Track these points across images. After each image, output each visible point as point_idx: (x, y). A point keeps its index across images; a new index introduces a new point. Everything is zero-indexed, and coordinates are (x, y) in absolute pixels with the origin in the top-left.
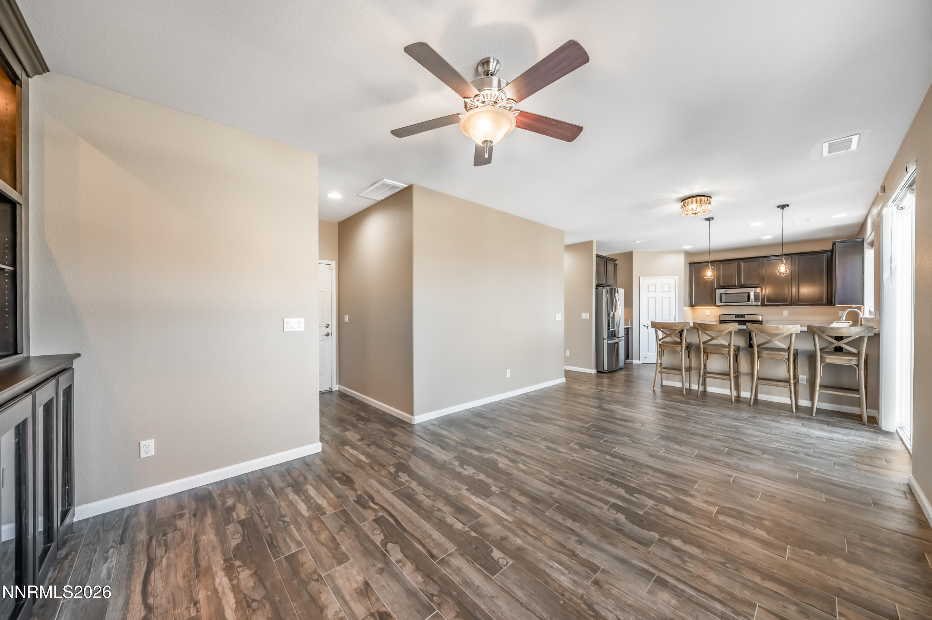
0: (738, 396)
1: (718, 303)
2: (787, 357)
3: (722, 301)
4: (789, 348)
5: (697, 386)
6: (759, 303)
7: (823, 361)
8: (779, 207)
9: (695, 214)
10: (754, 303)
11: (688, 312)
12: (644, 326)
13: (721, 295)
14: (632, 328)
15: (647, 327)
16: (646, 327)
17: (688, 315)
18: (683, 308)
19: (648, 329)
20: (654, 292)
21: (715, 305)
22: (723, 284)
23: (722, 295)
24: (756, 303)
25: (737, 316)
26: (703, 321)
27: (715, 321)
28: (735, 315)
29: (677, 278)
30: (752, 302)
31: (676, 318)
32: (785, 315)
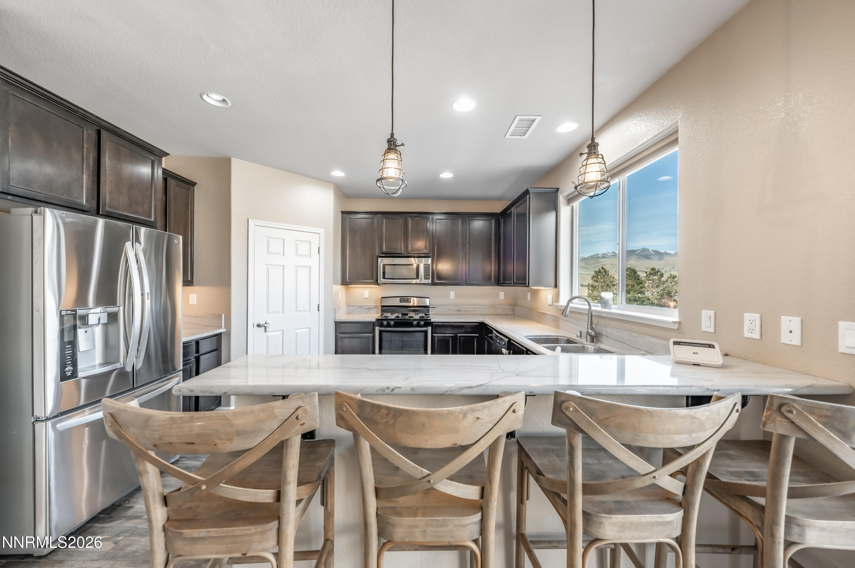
1: (381, 280)
3: (386, 277)
6: (430, 281)
10: (424, 281)
11: (340, 293)
12: (259, 326)
13: (384, 266)
14: (228, 334)
15: (265, 327)
16: (263, 328)
17: (340, 298)
18: (332, 287)
19: (266, 331)
20: (279, 254)
21: (377, 283)
22: (386, 250)
23: (386, 266)
24: (426, 281)
25: (403, 299)
26: (361, 307)
27: (376, 307)
28: (399, 298)
29: (322, 231)
30: (421, 280)
31: (320, 306)
32: (451, 298)
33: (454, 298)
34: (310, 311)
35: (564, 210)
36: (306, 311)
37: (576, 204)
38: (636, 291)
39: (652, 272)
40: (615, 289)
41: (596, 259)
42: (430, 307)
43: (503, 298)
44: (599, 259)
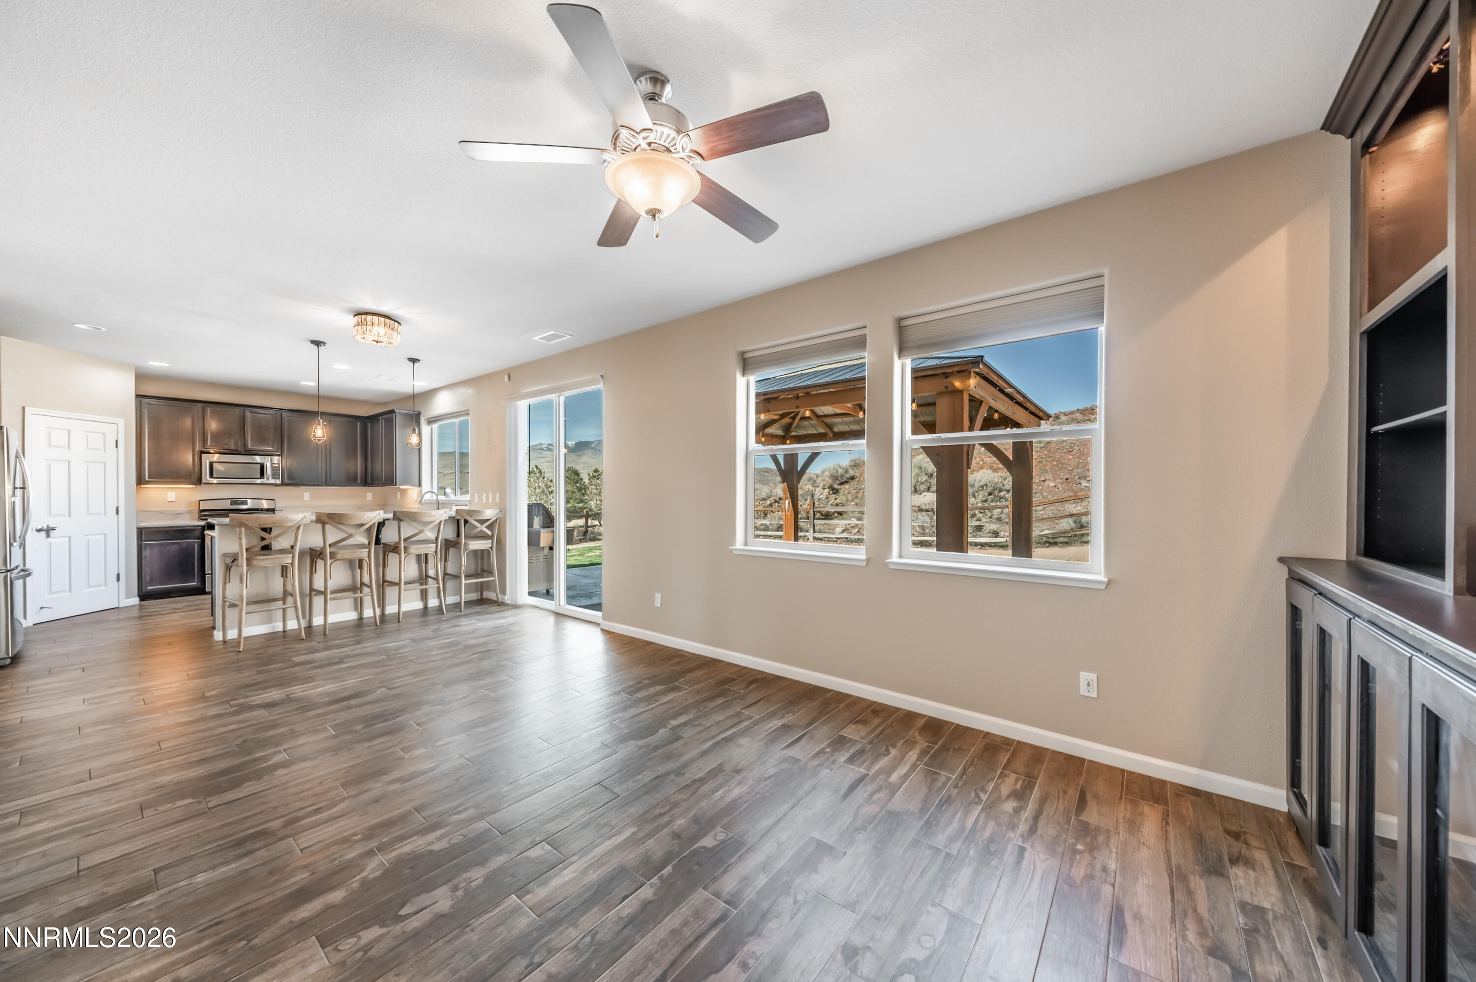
0: (383, 615)
1: (206, 479)
2: (434, 550)
3: (214, 476)
4: (437, 538)
5: (295, 622)
6: (278, 481)
7: (467, 548)
8: (410, 359)
9: (377, 342)
10: (272, 481)
11: (136, 494)
12: (39, 530)
13: (213, 463)
15: (48, 532)
16: (44, 533)
19: (48, 537)
20: (61, 446)
21: (198, 482)
23: (216, 464)
24: (274, 481)
25: (234, 502)
26: (162, 512)
27: (189, 512)
28: (230, 500)
29: (121, 423)
30: (268, 479)
31: (119, 509)
32: (305, 499)
33: (308, 499)
34: (105, 514)
35: (425, 429)
36: (100, 514)
37: (435, 426)
38: (577, 499)
39: (595, 474)
40: (553, 498)
41: (539, 451)
42: (276, 509)
43: (371, 498)
44: (544, 452)
